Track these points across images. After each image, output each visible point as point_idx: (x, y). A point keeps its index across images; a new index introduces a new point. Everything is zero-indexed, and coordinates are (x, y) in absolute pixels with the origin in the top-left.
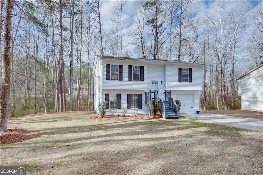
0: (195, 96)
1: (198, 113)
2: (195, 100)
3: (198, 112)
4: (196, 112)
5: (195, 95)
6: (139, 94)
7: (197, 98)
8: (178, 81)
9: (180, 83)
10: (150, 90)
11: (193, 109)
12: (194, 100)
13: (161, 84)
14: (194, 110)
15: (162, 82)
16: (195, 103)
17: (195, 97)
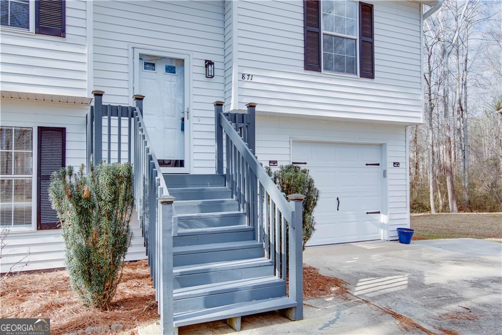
0: (389, 154)
1: (408, 242)
2: (389, 176)
3: (405, 236)
4: (396, 234)
5: (389, 148)
6: (41, 129)
7: (396, 164)
8: (302, 64)
9: (312, 77)
10: (98, 95)
11: (383, 218)
12: (385, 174)
13: (203, 78)
14: (383, 226)
15: (209, 63)
16: (390, 188)
17: (390, 161)
